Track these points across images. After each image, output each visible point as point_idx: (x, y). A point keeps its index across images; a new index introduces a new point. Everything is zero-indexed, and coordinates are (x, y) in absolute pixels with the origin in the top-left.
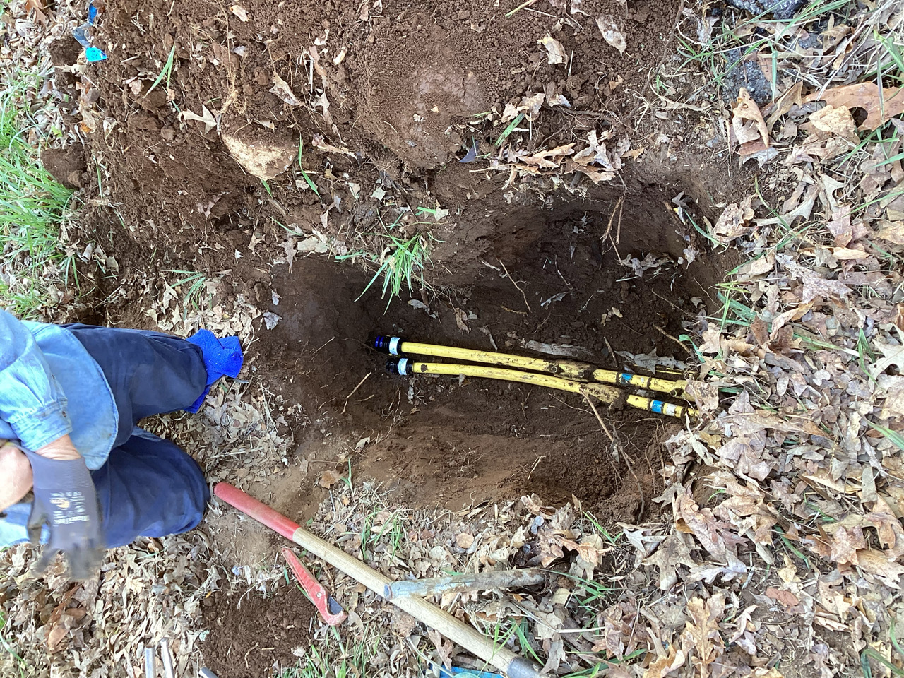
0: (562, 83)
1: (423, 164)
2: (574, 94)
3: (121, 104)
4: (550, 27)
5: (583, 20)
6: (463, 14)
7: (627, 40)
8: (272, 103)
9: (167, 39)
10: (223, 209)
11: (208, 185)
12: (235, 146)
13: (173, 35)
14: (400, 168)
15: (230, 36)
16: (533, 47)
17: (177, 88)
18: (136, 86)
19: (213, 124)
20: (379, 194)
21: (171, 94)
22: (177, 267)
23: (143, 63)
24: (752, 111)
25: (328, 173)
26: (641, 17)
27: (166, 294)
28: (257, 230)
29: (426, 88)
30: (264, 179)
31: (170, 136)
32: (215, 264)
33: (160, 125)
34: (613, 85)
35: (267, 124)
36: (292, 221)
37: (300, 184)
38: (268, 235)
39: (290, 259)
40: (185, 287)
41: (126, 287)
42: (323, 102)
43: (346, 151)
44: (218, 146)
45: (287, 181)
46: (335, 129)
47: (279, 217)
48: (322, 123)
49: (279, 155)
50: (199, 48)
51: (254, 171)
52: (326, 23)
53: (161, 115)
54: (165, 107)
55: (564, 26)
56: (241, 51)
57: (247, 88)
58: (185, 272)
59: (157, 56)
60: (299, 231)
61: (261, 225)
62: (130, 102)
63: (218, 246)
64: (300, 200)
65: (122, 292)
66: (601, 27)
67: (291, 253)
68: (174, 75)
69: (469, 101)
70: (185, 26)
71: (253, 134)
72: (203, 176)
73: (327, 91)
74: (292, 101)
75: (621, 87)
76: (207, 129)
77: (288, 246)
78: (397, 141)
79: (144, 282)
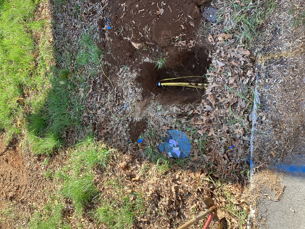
0: (185, 32)
1: (164, 46)
2: (187, 33)
3: (114, 36)
4: (182, 24)
5: (187, 22)
6: (168, 22)
7: (194, 25)
8: (139, 36)
9: (122, 26)
10: (131, 54)
11: (128, 50)
12: (133, 44)
13: (123, 25)
14: (160, 46)
15: (132, 25)
16: (180, 27)
17: (123, 33)
18: (117, 34)
19: (129, 39)
20: (157, 51)
21: (122, 34)
22: (122, 65)
23: (118, 29)
24: (211, 37)
25: (149, 47)
26: (196, 21)
27: (120, 70)
28: (137, 58)
29: (163, 34)
30: (138, 49)
31: (122, 42)
32: (129, 64)
33: (120, 40)
34: (193, 32)
35: (138, 40)
36: (143, 56)
37: (144, 49)
38: (139, 58)
39: (142, 63)
40: (124, 69)
41: (113, 69)
42: (147, 36)
43: (151, 43)
44: (130, 43)
45: (142, 49)
46: (149, 40)
47: (141, 55)
48: (147, 39)
49: (140, 45)
50: (127, 27)
51: (136, 47)
52: (147, 24)
53: (120, 38)
54: (121, 37)
55: (184, 23)
56: (134, 28)
57: (135, 34)
58: (124, 66)
59: (120, 28)
60: (144, 58)
61: (137, 57)
62: (115, 36)
63: (130, 61)
64: (144, 52)
65: (112, 70)
66: (190, 23)
67: (143, 62)
68: (123, 31)
69: (170, 35)
70: (125, 24)
71: (136, 42)
72: (127, 48)
73: (148, 34)
74: (142, 36)
75: (194, 32)
76: (128, 40)
77: (142, 60)
78: (159, 42)
79: (116, 68)
